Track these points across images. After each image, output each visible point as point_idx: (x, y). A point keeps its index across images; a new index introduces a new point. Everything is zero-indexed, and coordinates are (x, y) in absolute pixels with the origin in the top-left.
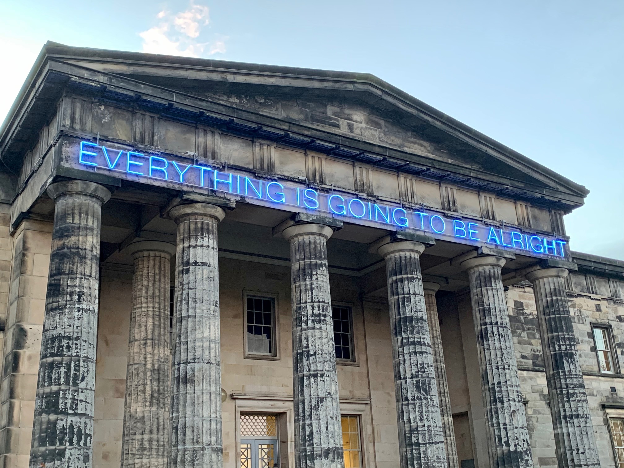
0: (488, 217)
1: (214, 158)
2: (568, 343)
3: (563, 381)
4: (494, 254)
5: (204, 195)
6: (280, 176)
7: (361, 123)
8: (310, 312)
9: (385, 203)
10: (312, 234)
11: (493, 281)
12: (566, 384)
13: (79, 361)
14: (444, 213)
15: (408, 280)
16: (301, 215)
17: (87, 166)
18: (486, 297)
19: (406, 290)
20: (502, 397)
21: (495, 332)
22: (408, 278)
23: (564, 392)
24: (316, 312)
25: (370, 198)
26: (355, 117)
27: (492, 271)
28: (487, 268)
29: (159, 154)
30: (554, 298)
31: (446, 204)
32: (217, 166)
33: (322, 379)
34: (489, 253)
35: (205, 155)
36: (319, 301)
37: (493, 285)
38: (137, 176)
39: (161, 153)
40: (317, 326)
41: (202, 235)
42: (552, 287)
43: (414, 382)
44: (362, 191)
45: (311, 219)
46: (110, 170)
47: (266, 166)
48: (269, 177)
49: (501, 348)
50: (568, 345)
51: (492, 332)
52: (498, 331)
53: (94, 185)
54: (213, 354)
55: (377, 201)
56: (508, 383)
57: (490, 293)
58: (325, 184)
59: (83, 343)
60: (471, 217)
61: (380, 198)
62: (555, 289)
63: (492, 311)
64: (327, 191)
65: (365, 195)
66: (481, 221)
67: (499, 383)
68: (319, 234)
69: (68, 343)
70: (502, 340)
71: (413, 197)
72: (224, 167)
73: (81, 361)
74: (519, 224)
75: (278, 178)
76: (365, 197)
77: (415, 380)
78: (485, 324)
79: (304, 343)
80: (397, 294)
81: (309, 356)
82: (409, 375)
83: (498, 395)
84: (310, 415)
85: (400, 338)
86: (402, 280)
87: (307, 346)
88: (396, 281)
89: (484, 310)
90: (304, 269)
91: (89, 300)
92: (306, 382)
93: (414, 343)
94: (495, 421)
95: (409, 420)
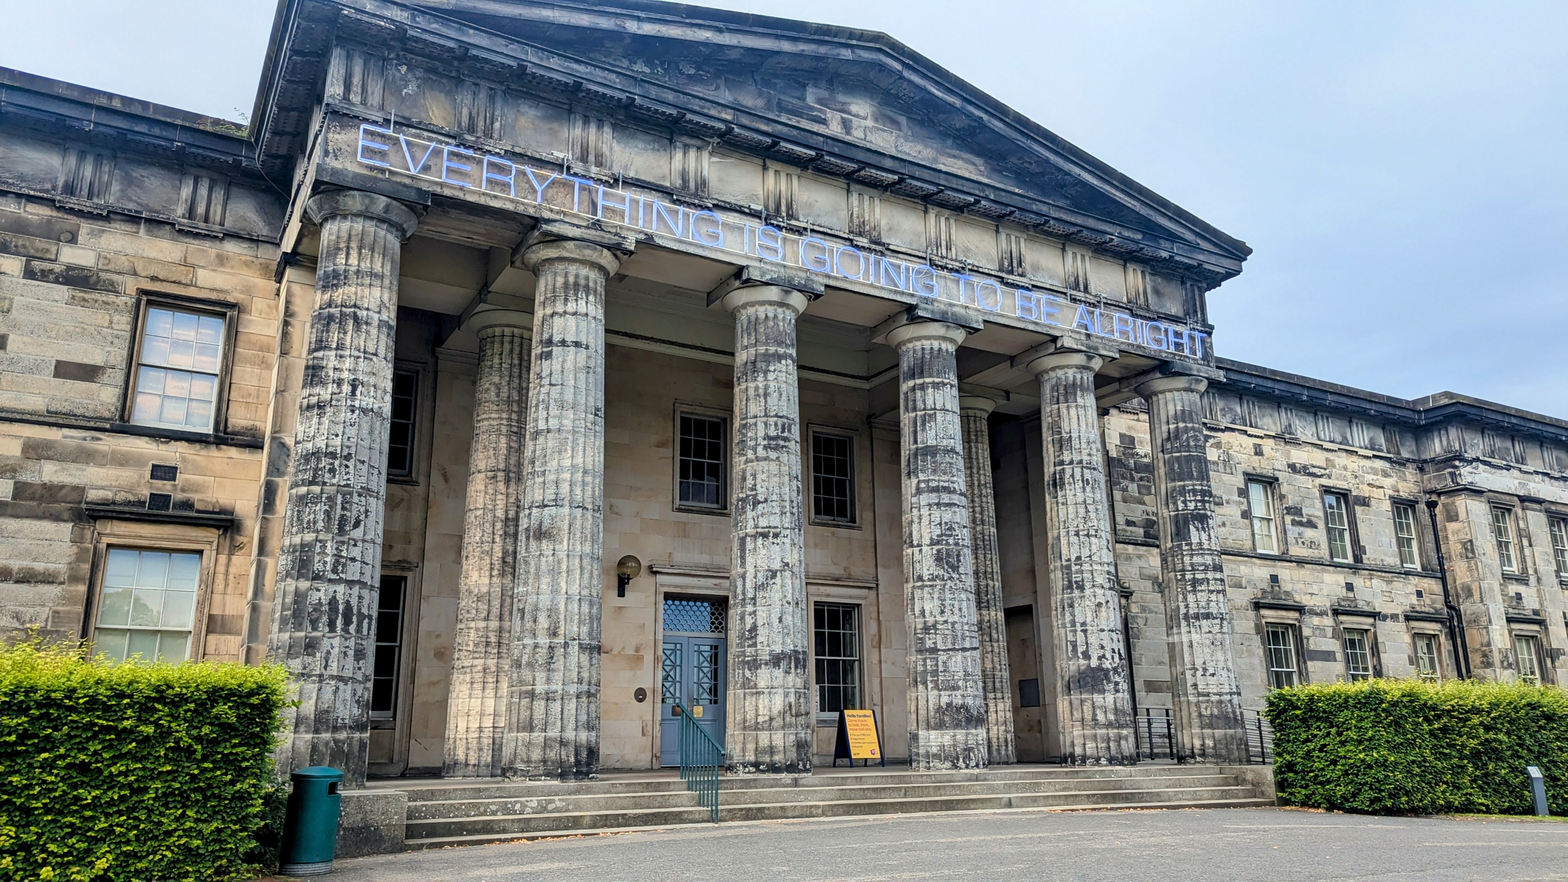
0: (1076, 287)
1: (599, 164)
2: (1199, 498)
3: (1187, 559)
4: (1084, 349)
5: (578, 226)
6: (715, 202)
7: (865, 118)
8: (761, 433)
9: (900, 256)
10: (771, 303)
11: (1079, 393)
12: (1192, 565)
13: (351, 494)
14: (1002, 278)
15: (933, 387)
16: (751, 269)
17: (372, 168)
18: (1066, 420)
19: (930, 403)
20: (1083, 580)
21: (1078, 476)
22: (933, 383)
23: (1187, 577)
24: (772, 433)
25: (873, 246)
26: (854, 108)
27: (1078, 376)
28: (1070, 373)
29: (502, 152)
30: (1181, 425)
31: (1006, 264)
32: (604, 178)
33: (775, 541)
34: (1075, 347)
35: (584, 159)
36: (776, 416)
37: (1079, 399)
38: (461, 189)
39: (506, 151)
40: (773, 455)
41: (576, 295)
42: (1179, 408)
43: (935, 552)
44: (860, 234)
45: (768, 277)
46: (412, 177)
47: (692, 185)
48: (696, 201)
49: (1085, 502)
50: (1200, 501)
51: (1072, 476)
52: (1082, 476)
53: (382, 201)
54: (589, 492)
55: (887, 252)
56: (1094, 558)
57: (1073, 412)
58: (797, 220)
59: (359, 466)
60: (1048, 286)
61: (891, 247)
62: (1183, 411)
63: (1075, 443)
64: (800, 231)
65: (865, 240)
66: (1065, 294)
67: (1079, 558)
68: (781, 304)
69: (332, 464)
70: (1088, 489)
71: (949, 248)
72: (616, 180)
73: (355, 494)
74: (1129, 302)
75: (714, 205)
76: (867, 245)
77: (936, 548)
78: (1062, 463)
79: (750, 482)
80: (915, 409)
81: (756, 503)
82: (926, 540)
83: (1076, 577)
84: (754, 599)
85: (914, 481)
86: (923, 387)
87: (754, 488)
88: (913, 389)
89: (1061, 441)
90: (754, 363)
91: (372, 394)
92: (749, 545)
93: (936, 490)
94: (1068, 617)
95: (923, 612)
